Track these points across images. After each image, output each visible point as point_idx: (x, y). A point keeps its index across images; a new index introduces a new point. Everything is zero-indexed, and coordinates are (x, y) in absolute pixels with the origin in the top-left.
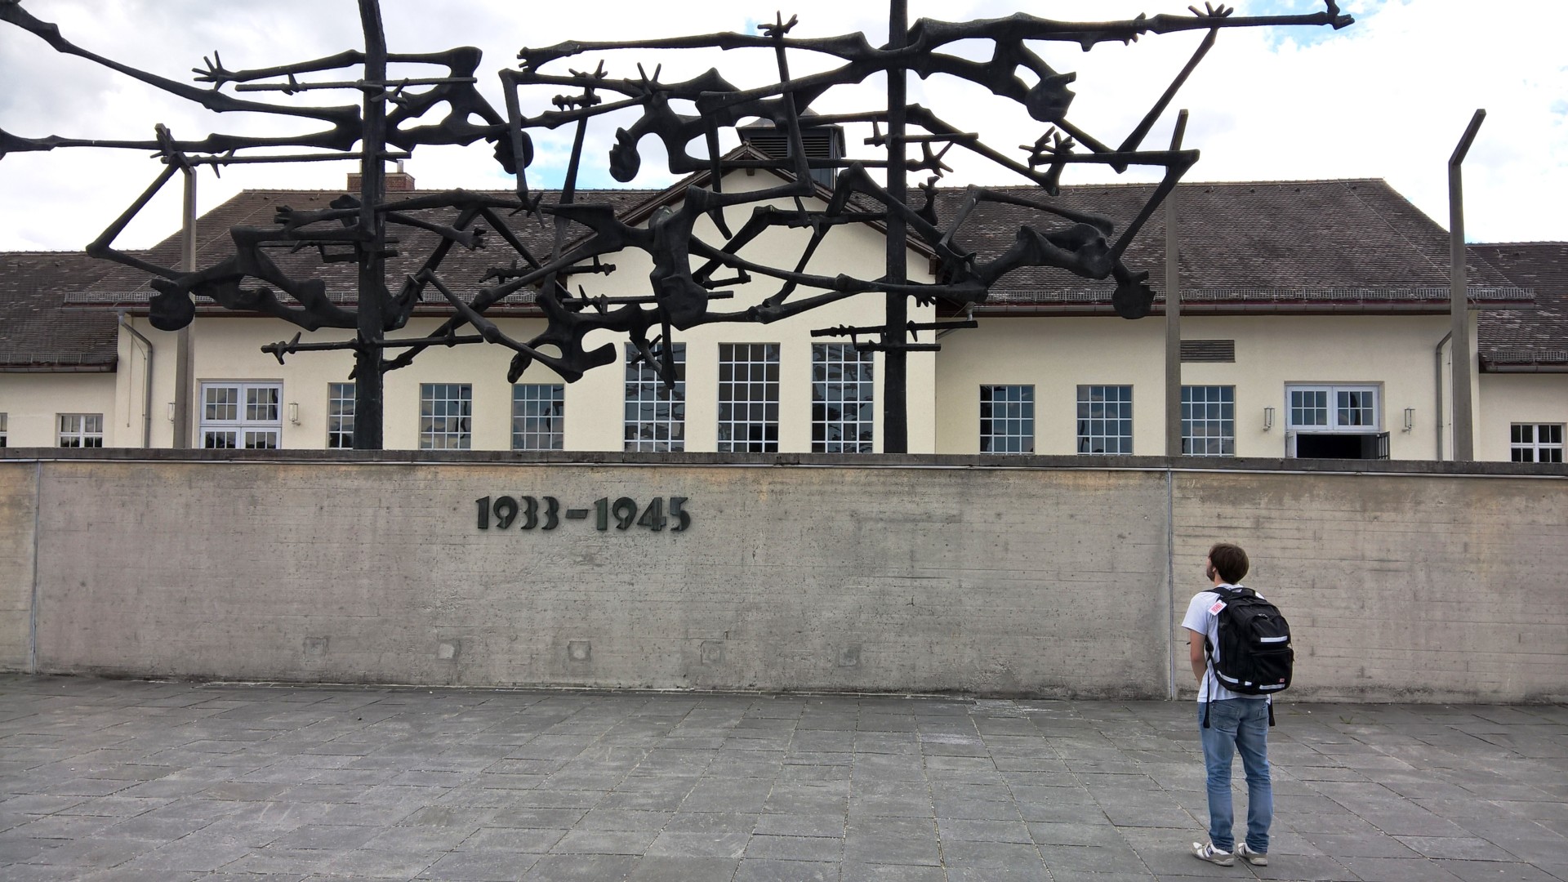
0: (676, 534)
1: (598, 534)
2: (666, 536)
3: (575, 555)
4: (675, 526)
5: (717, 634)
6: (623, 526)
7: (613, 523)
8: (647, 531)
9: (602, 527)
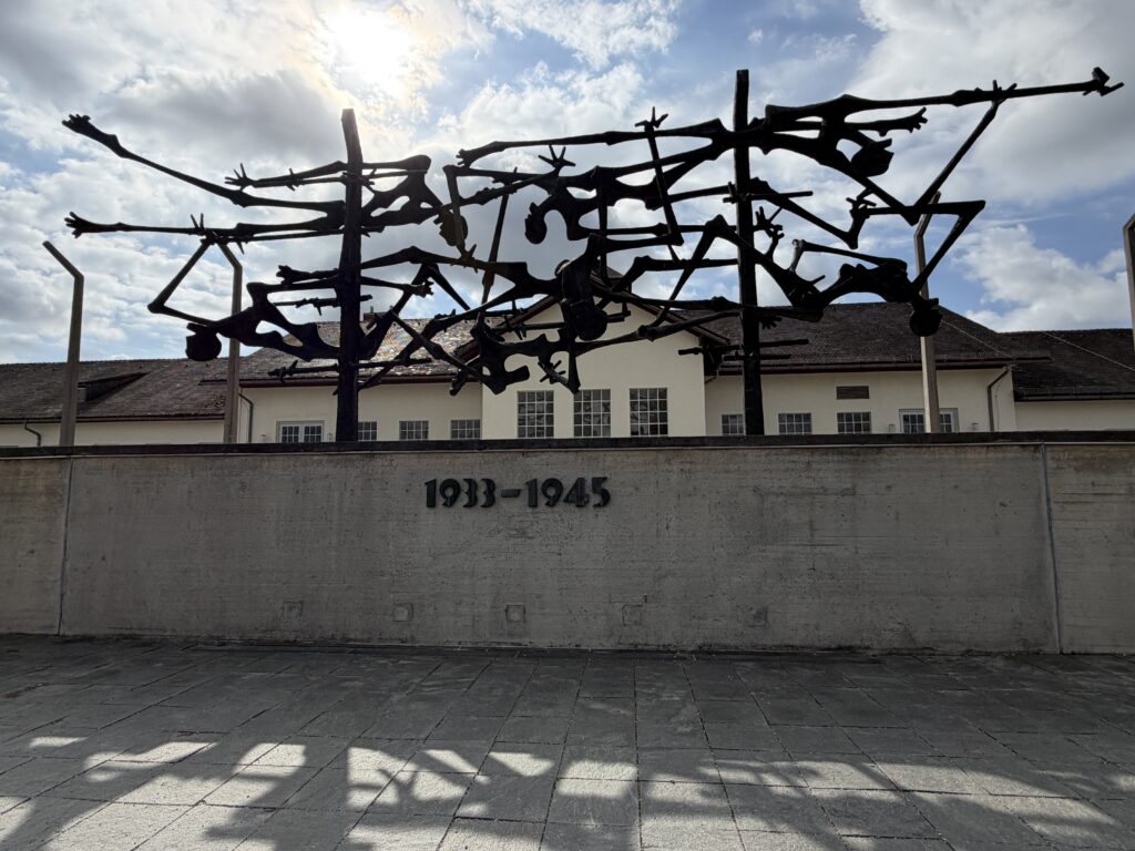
0: (598, 509)
1: (529, 510)
2: (590, 511)
3: (510, 529)
4: (597, 502)
5: (639, 598)
6: (552, 503)
7: (542, 501)
8: (572, 507)
9: (533, 504)
